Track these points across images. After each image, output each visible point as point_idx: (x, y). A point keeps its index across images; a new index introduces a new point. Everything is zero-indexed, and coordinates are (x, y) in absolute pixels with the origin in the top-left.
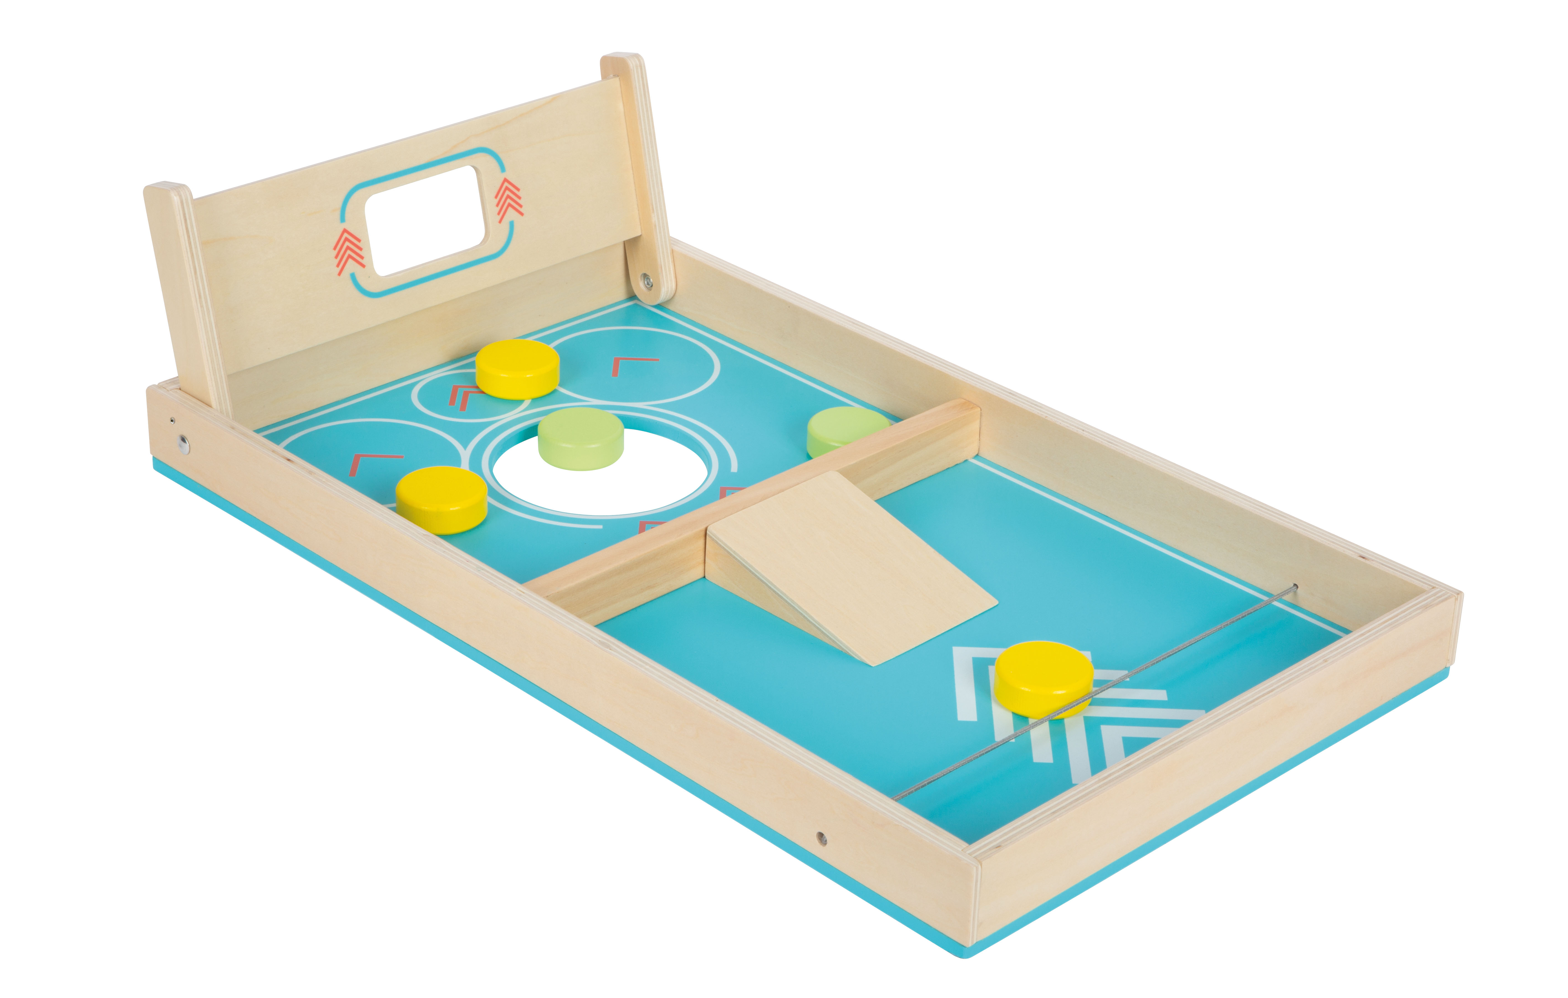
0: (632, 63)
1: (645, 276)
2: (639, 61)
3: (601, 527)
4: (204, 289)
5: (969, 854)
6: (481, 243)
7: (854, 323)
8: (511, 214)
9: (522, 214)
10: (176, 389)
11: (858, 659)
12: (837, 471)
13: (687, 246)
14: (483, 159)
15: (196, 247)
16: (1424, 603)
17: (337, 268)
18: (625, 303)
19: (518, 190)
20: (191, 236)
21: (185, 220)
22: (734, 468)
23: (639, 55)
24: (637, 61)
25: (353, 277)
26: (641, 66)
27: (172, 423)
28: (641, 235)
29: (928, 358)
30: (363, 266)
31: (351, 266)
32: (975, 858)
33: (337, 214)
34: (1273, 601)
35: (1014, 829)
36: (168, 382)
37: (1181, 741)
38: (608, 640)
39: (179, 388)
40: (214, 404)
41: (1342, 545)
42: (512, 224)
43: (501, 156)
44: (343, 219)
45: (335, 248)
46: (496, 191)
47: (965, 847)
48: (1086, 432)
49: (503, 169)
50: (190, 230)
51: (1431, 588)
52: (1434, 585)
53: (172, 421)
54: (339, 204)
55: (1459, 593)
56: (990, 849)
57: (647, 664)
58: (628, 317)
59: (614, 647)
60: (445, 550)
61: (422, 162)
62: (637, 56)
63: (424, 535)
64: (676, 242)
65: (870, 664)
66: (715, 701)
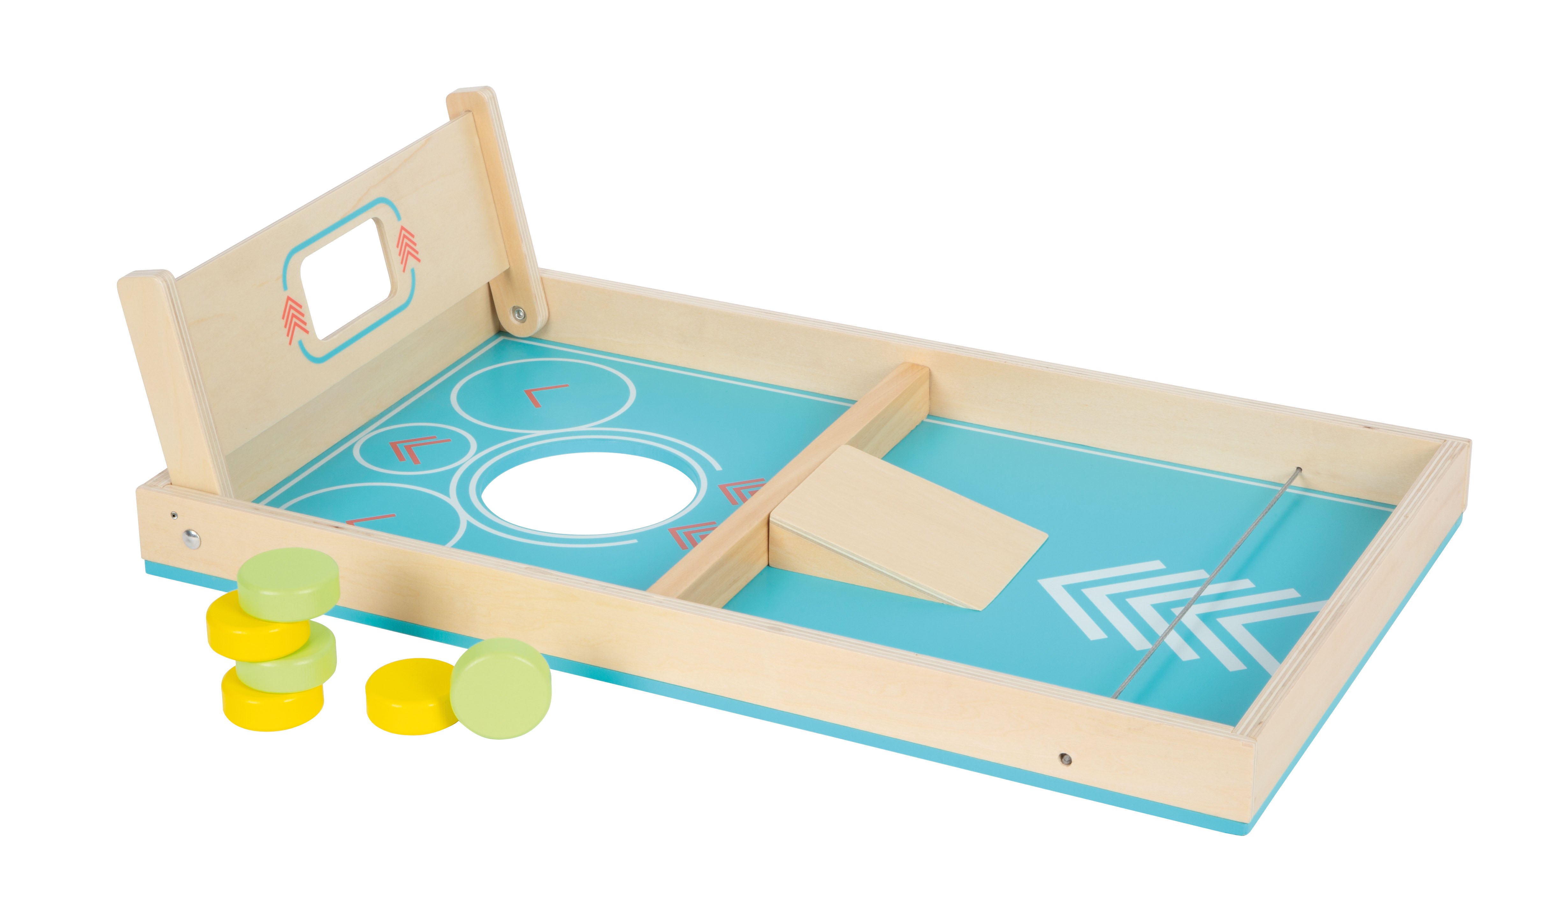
0: (486, 96)
1: (516, 310)
2: (492, 93)
3: (635, 541)
4: (197, 373)
5: (1240, 734)
6: (390, 295)
7: (767, 313)
8: (411, 262)
9: (419, 260)
10: (169, 484)
11: (963, 607)
12: (846, 444)
13: (552, 271)
14: (382, 211)
15: (185, 332)
16: (1447, 455)
17: (287, 338)
18: (496, 339)
19: (413, 236)
20: (180, 321)
21: (174, 305)
22: (718, 467)
23: (490, 87)
24: (490, 93)
25: (301, 344)
26: (494, 97)
27: (176, 518)
28: (509, 268)
29: (860, 331)
30: (307, 332)
31: (298, 333)
32: (1247, 735)
33: (281, 282)
34: (1286, 488)
35: (1262, 706)
36: (155, 479)
37: (1342, 606)
38: (774, 624)
39: (170, 483)
40: (218, 491)
41: (1343, 420)
42: (413, 271)
43: (395, 203)
44: (285, 287)
45: (283, 318)
46: (397, 240)
47: (1232, 729)
48: (1050, 368)
49: (399, 218)
50: (178, 314)
51: (1443, 441)
52: (1444, 439)
53: (174, 516)
54: (280, 273)
55: (1469, 441)
56: (1255, 726)
57: (828, 637)
58: (497, 354)
59: (785, 629)
60: (557, 577)
61: (337, 219)
62: (487, 88)
63: (526, 568)
64: (545, 271)
65: (978, 609)
66: (915, 656)
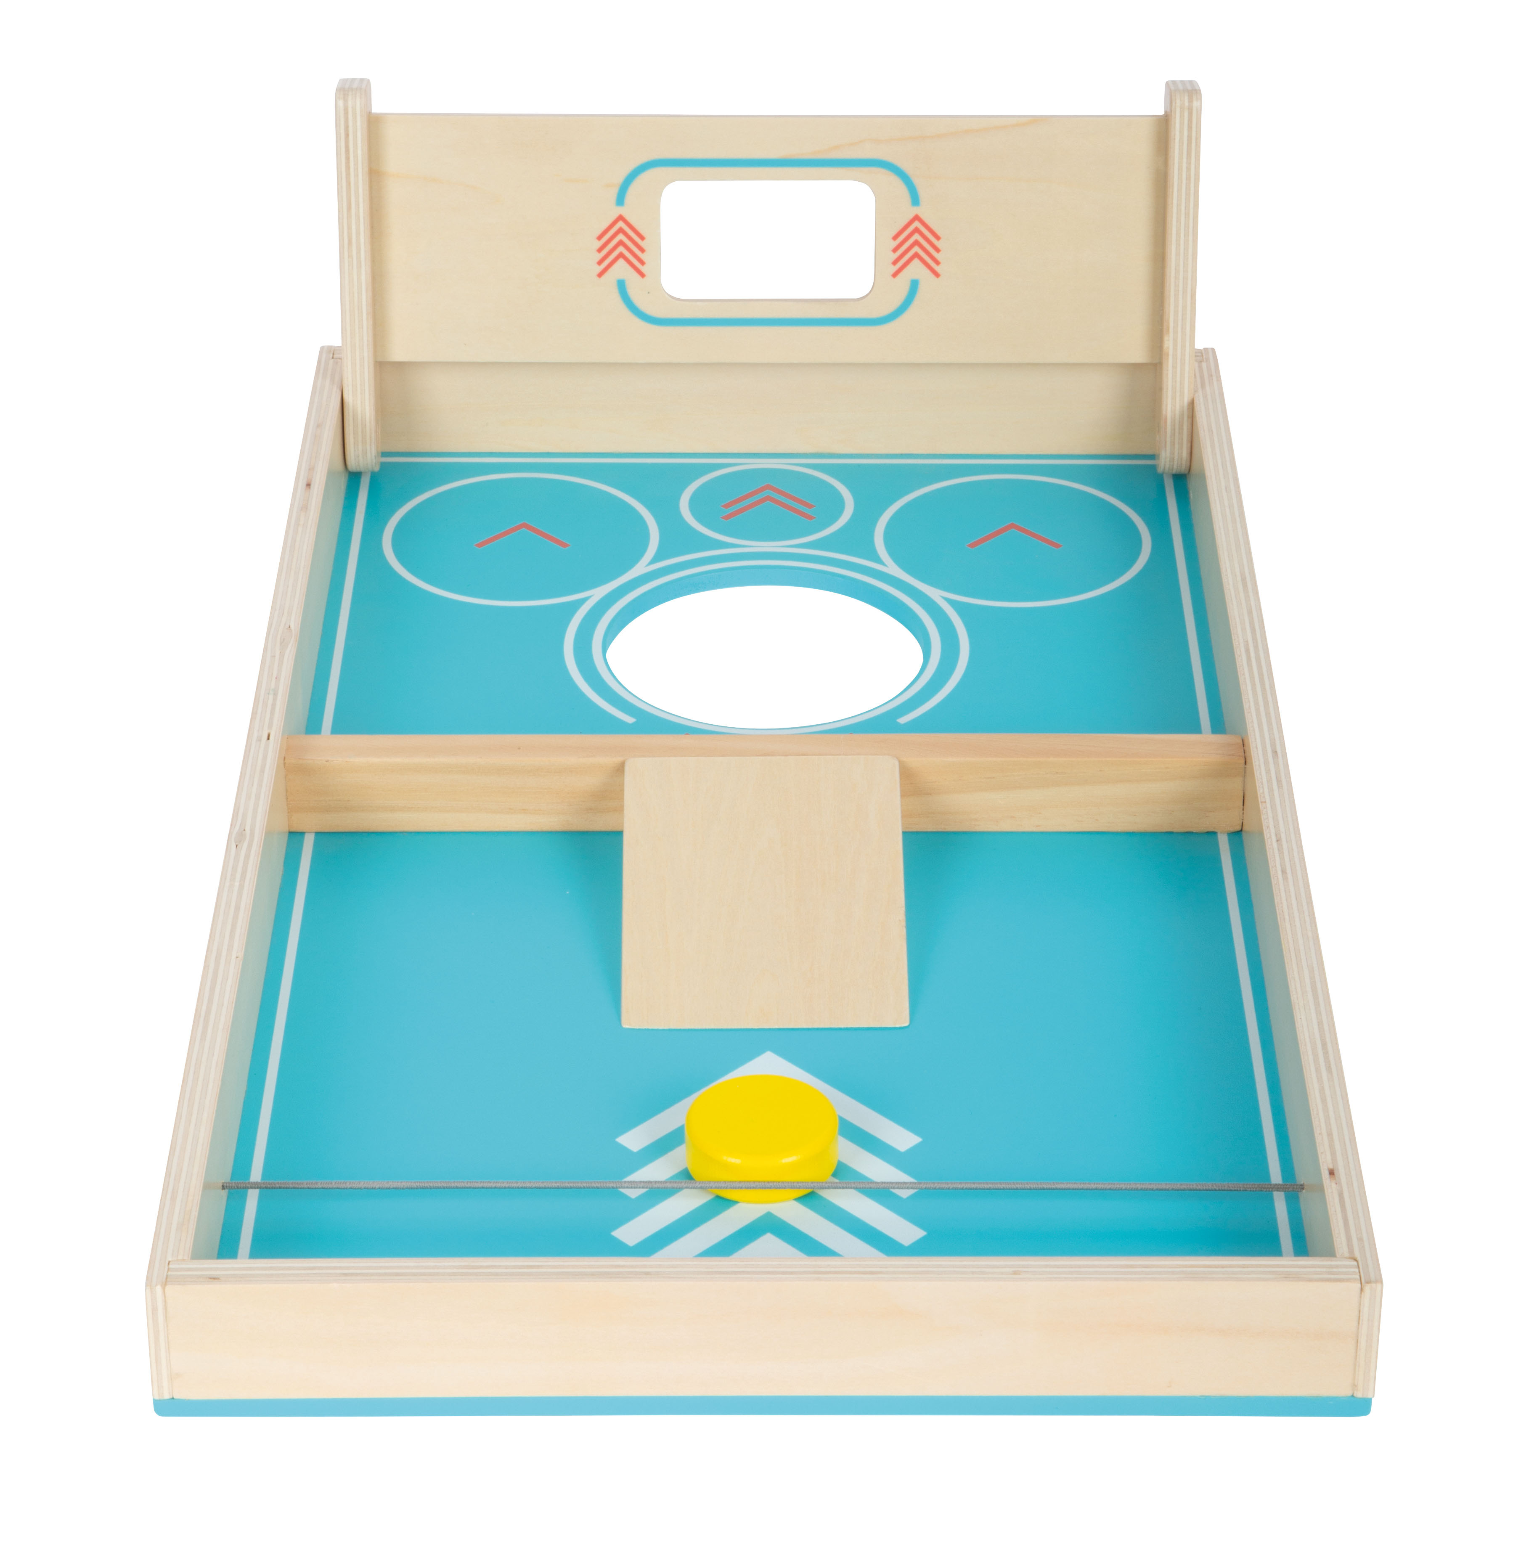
4: (358, 234)
6: (865, 296)
8: (916, 269)
9: (937, 275)
15: (356, 176)
17: (597, 266)
19: (937, 237)
20: (352, 158)
21: (347, 135)
25: (621, 286)
30: (642, 275)
31: (621, 269)
32: (168, 1276)
33: (614, 193)
42: (914, 285)
43: (917, 182)
44: (620, 200)
45: (600, 238)
46: (900, 229)
49: (915, 200)
50: (351, 150)
54: (620, 179)
56: (201, 1276)
